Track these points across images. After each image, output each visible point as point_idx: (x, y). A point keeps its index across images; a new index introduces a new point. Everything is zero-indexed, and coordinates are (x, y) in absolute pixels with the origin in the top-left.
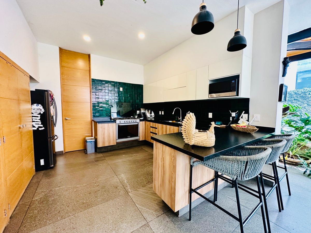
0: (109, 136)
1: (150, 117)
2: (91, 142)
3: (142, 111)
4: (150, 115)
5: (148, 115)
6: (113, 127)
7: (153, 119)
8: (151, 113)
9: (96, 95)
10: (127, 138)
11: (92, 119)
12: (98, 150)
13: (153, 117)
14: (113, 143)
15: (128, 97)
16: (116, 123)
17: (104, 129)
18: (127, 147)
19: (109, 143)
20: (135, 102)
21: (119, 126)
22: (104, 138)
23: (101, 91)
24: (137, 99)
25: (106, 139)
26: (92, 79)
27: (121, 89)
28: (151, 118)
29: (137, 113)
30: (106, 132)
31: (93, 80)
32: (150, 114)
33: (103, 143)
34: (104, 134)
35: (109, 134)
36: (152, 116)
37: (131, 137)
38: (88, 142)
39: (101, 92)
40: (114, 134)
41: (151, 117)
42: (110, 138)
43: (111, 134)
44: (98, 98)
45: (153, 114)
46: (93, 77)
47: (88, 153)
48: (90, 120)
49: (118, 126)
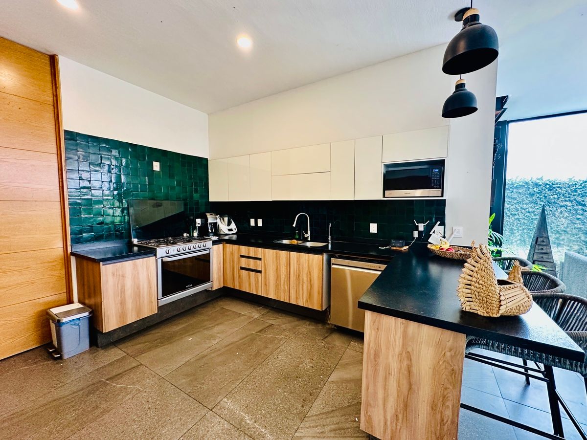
0: (137, 294)
1: (228, 232)
2: (77, 322)
3: (211, 219)
4: (226, 227)
5: (224, 227)
6: (148, 268)
7: (234, 237)
8: (229, 224)
9: (81, 179)
10: (184, 289)
11: (69, 251)
12: (100, 340)
13: (235, 231)
14: (149, 309)
15: (173, 188)
16: (155, 255)
17: (121, 278)
18: (182, 311)
19: (138, 312)
20: (192, 197)
21: (164, 264)
22: (123, 303)
23: (97, 168)
24: (196, 191)
25: (130, 305)
26: (67, 132)
27: (156, 166)
28: (231, 236)
29: (197, 225)
30: (129, 283)
31: (71, 136)
32: (228, 226)
33: (120, 317)
34: (123, 291)
35: (138, 288)
36: (230, 230)
37: (194, 285)
38: (64, 323)
39: (96, 171)
40: (150, 287)
41: (231, 233)
42: (141, 301)
43: (143, 289)
44: (89, 188)
45: (233, 226)
46: (67, 125)
47: (66, 357)
48: (60, 251)
49: (163, 262)
